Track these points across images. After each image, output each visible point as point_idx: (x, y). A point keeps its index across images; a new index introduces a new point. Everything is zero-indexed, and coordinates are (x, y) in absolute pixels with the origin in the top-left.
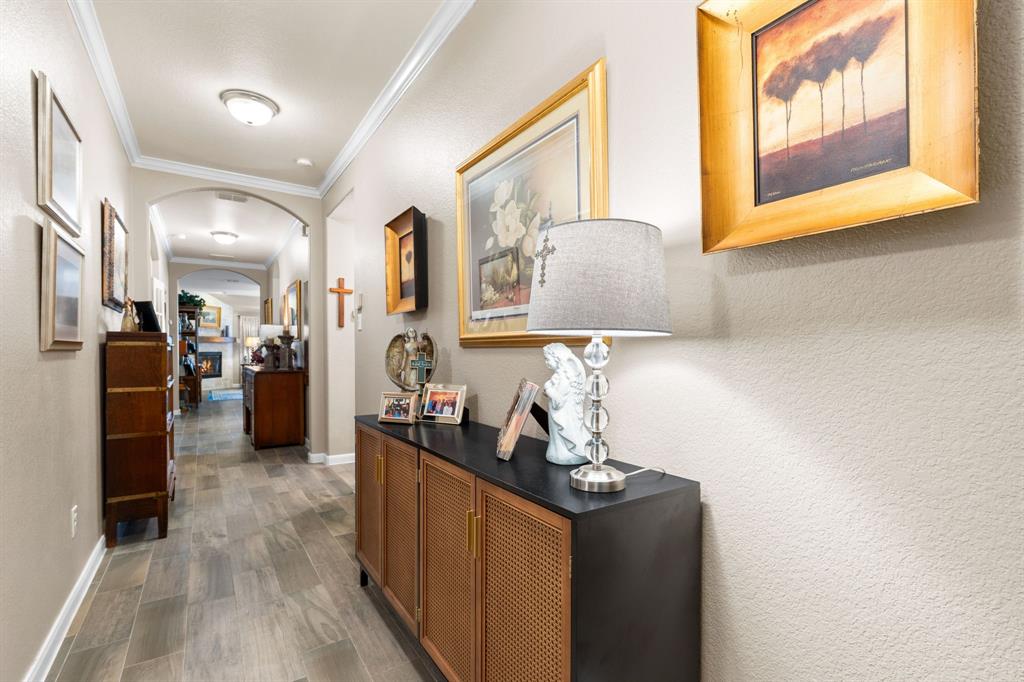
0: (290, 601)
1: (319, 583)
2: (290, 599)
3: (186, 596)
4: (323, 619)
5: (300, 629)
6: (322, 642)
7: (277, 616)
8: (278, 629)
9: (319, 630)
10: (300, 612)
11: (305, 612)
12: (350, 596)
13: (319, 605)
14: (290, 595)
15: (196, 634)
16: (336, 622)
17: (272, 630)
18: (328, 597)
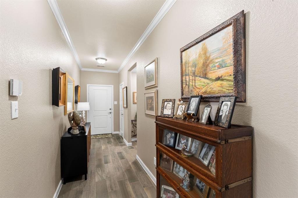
0: (105, 178)
1: (96, 182)
2: (104, 178)
3: (130, 182)
4: (99, 172)
5: (104, 171)
6: (101, 169)
7: (108, 174)
8: (108, 172)
9: (100, 171)
10: (103, 174)
11: (102, 174)
12: (91, 177)
13: (99, 176)
14: (104, 179)
15: (123, 172)
16: (97, 171)
17: (109, 171)
18: (96, 178)
